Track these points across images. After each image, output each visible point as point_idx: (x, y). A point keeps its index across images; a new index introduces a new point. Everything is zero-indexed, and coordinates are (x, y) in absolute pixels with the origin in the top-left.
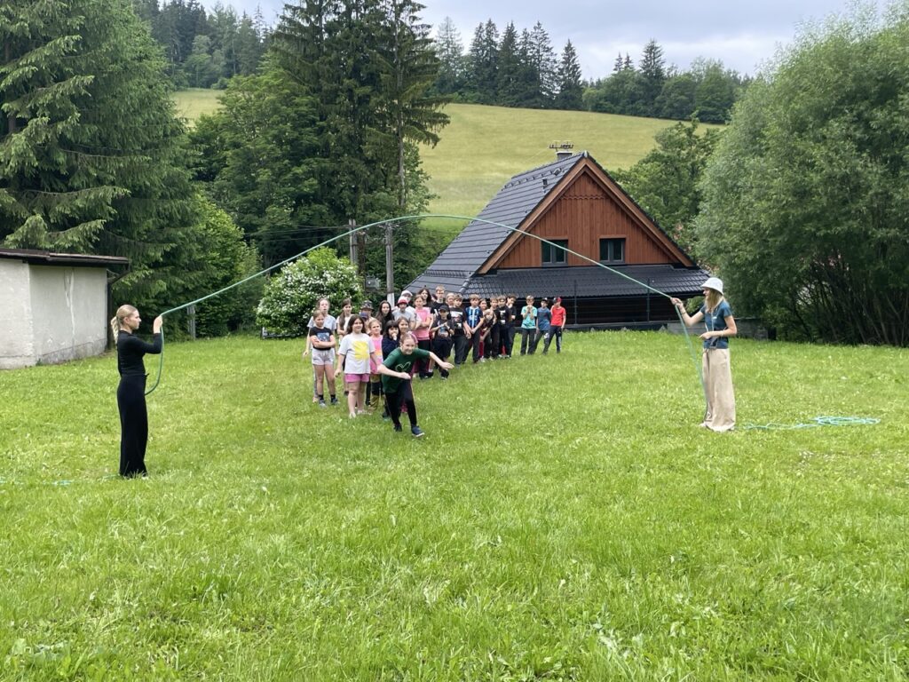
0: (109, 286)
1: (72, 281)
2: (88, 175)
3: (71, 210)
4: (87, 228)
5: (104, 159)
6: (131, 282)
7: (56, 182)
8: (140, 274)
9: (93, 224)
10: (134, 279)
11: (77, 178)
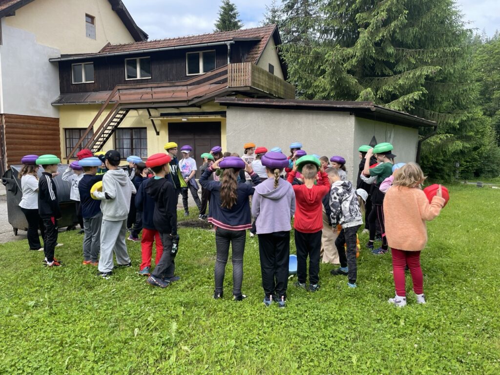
0: (419, 144)
1: (392, 136)
2: (410, 63)
3: (395, 88)
4: (405, 99)
5: (423, 52)
6: (434, 142)
7: (386, 69)
8: (443, 137)
9: (410, 96)
10: (438, 140)
11: (400, 65)
